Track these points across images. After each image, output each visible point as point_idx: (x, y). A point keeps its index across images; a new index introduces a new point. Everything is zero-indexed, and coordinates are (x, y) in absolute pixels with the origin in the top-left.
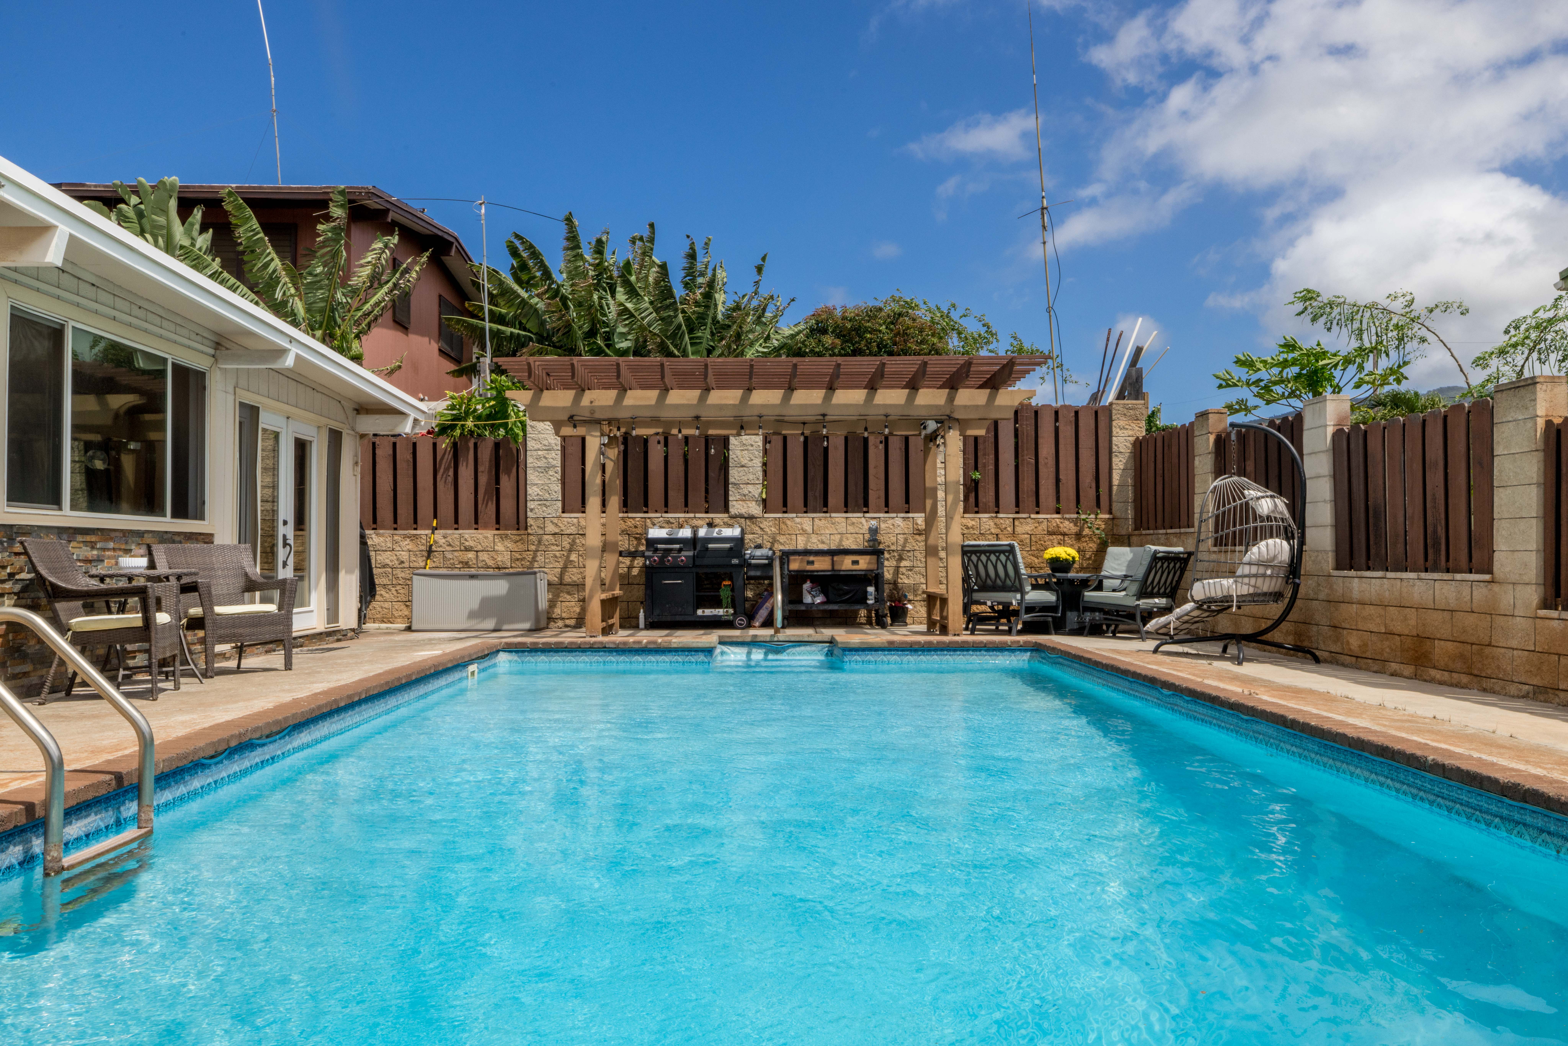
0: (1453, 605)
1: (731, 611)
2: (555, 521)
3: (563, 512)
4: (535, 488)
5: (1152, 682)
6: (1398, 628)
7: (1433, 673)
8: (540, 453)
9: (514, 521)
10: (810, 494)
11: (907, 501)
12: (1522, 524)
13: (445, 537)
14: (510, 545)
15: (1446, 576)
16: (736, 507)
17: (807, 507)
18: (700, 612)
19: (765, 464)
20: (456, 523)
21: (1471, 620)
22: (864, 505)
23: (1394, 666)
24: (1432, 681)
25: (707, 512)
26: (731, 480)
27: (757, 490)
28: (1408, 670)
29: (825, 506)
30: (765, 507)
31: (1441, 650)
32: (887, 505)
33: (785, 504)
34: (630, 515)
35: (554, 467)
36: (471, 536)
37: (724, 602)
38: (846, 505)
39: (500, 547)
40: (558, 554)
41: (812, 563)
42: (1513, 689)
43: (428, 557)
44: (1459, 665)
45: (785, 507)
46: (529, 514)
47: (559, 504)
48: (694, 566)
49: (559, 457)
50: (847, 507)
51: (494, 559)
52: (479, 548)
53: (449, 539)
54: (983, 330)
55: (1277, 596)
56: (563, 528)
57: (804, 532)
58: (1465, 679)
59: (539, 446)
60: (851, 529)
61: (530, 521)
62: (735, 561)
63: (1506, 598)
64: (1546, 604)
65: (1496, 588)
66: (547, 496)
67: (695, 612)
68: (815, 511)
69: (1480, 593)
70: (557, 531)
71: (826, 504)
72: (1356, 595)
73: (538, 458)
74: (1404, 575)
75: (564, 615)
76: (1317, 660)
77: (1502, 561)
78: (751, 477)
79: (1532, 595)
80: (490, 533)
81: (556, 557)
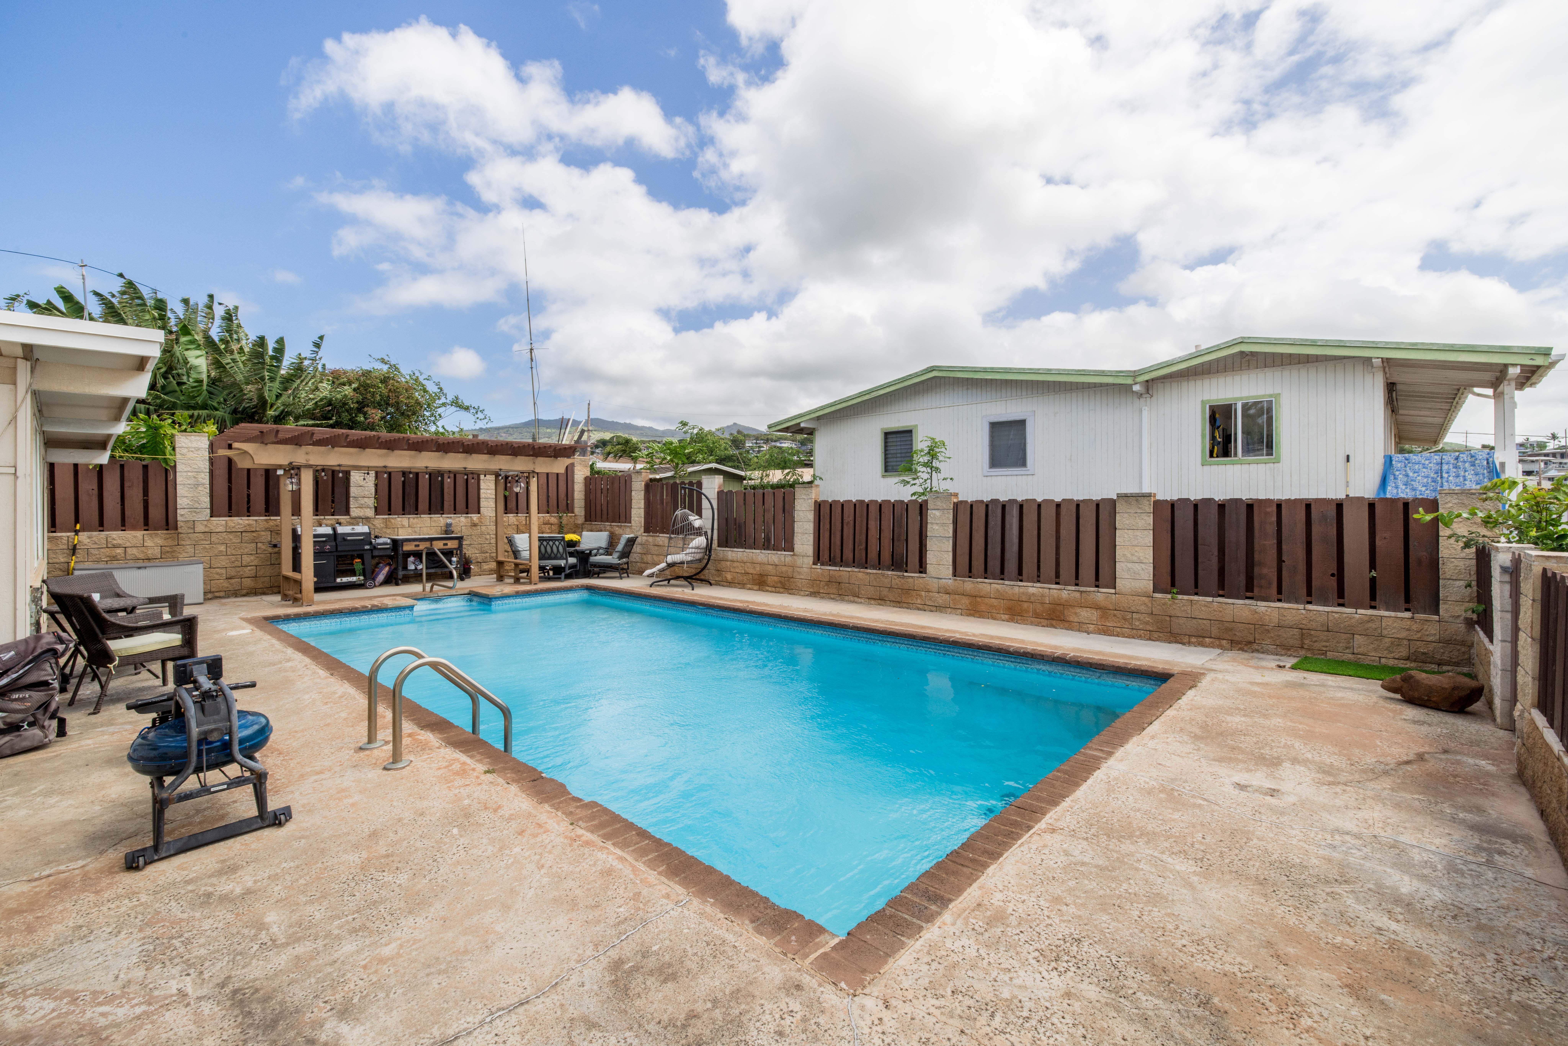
0: (777, 563)
1: (362, 578)
2: (205, 523)
3: (211, 516)
4: (185, 499)
5: (692, 604)
6: (751, 571)
7: (767, 588)
8: (189, 474)
9: (164, 523)
10: (406, 503)
11: (467, 508)
12: (806, 536)
13: (89, 538)
14: (160, 541)
15: (775, 552)
16: (354, 512)
17: (404, 511)
18: (339, 580)
19: (376, 485)
20: (101, 525)
21: (784, 569)
22: (441, 510)
23: (749, 586)
24: (767, 591)
25: (333, 515)
26: (352, 494)
27: (371, 502)
28: (756, 587)
29: (416, 511)
30: (376, 511)
31: (770, 580)
32: (455, 509)
33: (390, 510)
34: (272, 518)
35: (203, 484)
36: (117, 536)
37: (357, 572)
38: (430, 510)
39: (149, 543)
40: (207, 546)
41: (418, 546)
42: (802, 593)
43: (74, 554)
44: (779, 585)
45: (390, 511)
46: (179, 518)
47: (208, 511)
48: (337, 551)
49: (207, 478)
50: (430, 511)
51: (143, 552)
52: (128, 544)
53: (94, 539)
54: (437, 390)
55: (700, 560)
56: (212, 528)
57: (403, 527)
58: (782, 590)
59: (189, 469)
60: (433, 524)
61: (180, 524)
62: (367, 547)
63: (799, 561)
64: (814, 564)
65: (795, 557)
66: (196, 505)
67: (335, 580)
68: (410, 514)
69: (788, 559)
70: (207, 530)
71: (417, 509)
72: (730, 558)
73: (188, 478)
74: (754, 551)
75: (213, 590)
76: (711, 584)
77: (798, 547)
78: (367, 493)
79: (811, 560)
80: (139, 534)
81: (205, 548)
